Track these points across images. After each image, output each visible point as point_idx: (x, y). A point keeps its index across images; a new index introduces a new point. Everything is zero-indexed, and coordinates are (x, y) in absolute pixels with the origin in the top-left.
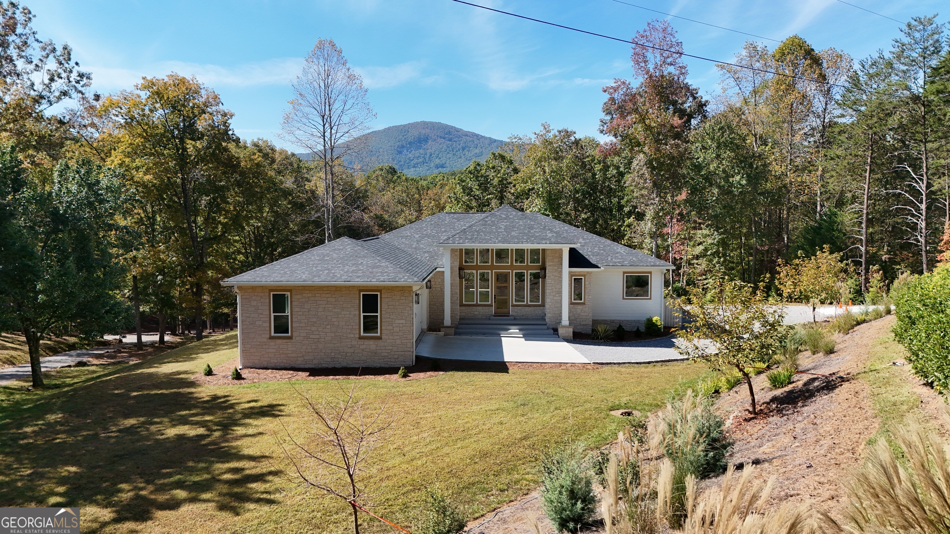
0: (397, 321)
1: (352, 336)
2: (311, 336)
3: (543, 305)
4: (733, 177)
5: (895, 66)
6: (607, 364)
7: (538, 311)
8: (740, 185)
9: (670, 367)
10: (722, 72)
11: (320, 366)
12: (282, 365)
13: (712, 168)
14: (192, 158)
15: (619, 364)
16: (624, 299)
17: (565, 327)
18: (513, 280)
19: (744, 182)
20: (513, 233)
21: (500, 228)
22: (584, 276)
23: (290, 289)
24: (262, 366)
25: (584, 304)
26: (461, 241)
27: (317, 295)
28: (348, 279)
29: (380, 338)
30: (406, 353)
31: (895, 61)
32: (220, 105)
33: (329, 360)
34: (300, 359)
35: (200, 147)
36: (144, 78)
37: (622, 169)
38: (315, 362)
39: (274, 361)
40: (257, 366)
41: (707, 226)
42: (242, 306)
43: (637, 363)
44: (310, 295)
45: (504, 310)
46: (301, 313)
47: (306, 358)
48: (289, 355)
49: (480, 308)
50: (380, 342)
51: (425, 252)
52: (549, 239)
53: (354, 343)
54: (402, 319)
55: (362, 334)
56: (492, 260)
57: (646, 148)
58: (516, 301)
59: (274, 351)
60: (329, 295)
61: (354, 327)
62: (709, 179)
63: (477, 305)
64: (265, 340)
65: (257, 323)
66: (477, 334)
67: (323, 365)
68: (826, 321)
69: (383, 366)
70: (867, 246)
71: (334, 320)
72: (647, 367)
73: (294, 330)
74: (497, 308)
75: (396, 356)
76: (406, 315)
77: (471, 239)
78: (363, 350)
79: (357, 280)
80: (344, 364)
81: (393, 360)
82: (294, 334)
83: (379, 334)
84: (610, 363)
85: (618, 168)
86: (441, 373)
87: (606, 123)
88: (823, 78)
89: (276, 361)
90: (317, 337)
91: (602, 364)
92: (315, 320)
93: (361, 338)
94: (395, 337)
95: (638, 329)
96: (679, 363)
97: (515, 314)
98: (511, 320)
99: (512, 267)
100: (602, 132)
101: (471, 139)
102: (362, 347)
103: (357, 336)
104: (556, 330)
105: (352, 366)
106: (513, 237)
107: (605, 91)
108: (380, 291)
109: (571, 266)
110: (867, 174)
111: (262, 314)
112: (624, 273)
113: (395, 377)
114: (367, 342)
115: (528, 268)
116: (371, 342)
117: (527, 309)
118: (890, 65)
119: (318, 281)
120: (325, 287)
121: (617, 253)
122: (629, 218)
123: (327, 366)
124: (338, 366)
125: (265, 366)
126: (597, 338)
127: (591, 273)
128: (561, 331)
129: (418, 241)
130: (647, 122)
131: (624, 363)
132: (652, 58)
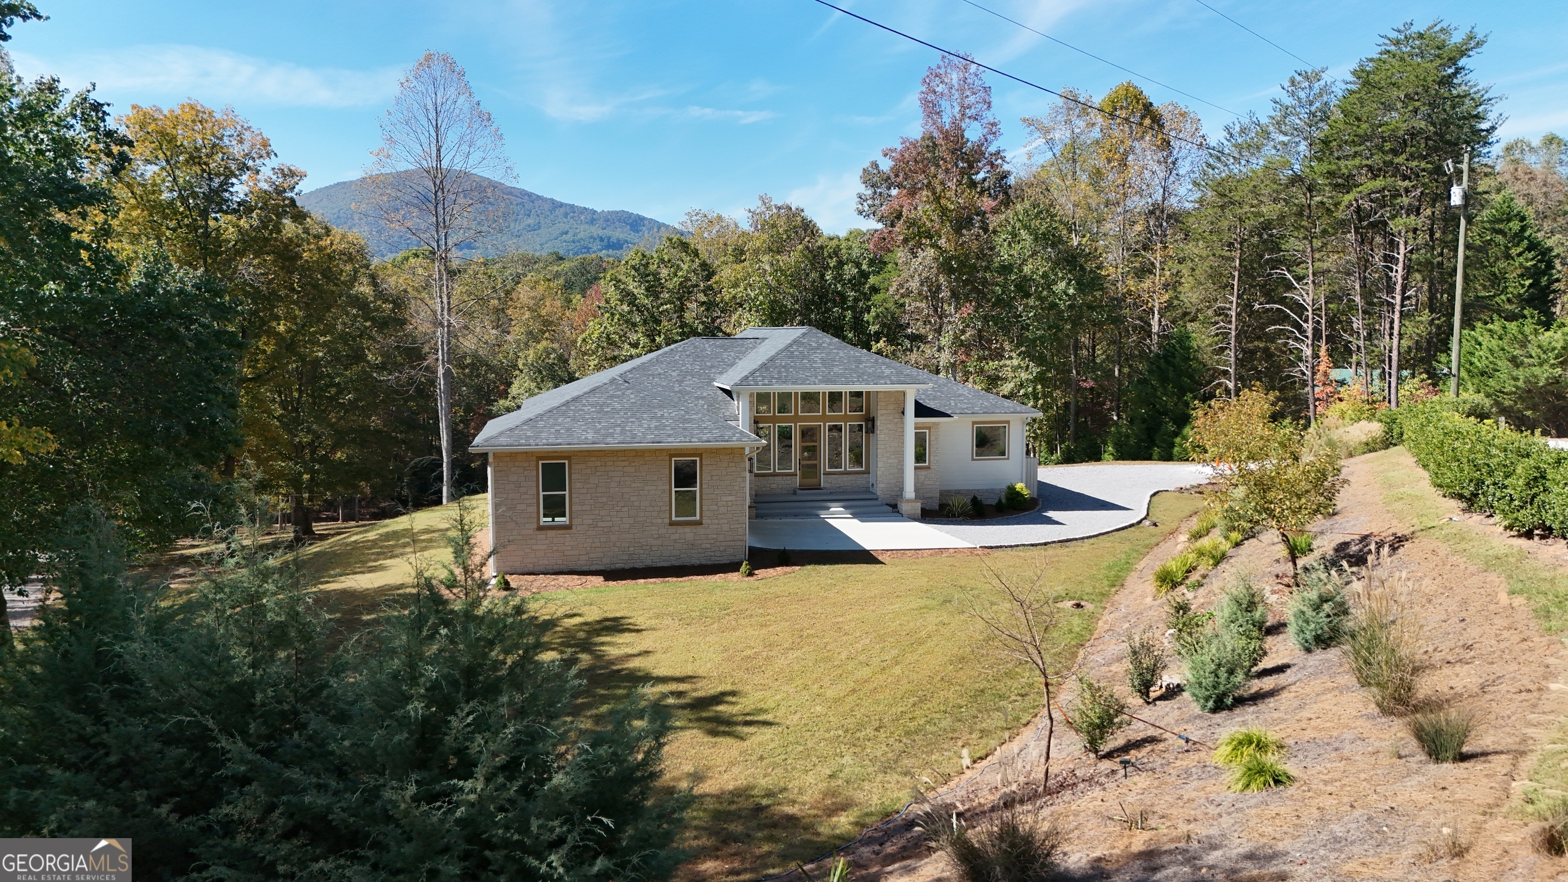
0: (724, 499)
1: (660, 521)
2: (600, 524)
3: (867, 472)
4: (1056, 284)
5: (1273, 136)
6: (997, 547)
7: (860, 480)
8: (1067, 295)
9: (1072, 549)
10: (1028, 130)
11: (613, 567)
12: (557, 568)
13: (1027, 269)
14: (230, 245)
15: (1011, 546)
16: (973, 459)
17: (909, 501)
18: (825, 437)
19: (1071, 291)
20: (836, 369)
21: (815, 362)
22: (929, 428)
23: (570, 456)
24: (526, 570)
25: (928, 468)
26: (766, 382)
27: (609, 463)
28: (658, 439)
29: (699, 523)
30: (737, 543)
31: (1271, 128)
32: (273, 156)
33: (626, 557)
34: (582, 558)
35: (247, 226)
36: (134, 107)
37: (864, 267)
38: (606, 561)
39: (544, 563)
40: (519, 571)
41: (1019, 355)
42: (495, 481)
43: (1032, 545)
44: (598, 463)
45: (811, 481)
46: (585, 491)
47: (591, 556)
48: (566, 553)
49: (780, 478)
50: (699, 530)
51: (697, 398)
52: (888, 377)
53: (663, 531)
54: (730, 495)
55: (674, 518)
56: (797, 407)
57: (943, 241)
58: (830, 467)
59: (545, 547)
60: (627, 463)
61: (663, 508)
62: (1023, 286)
63: (774, 475)
64: (531, 532)
65: (519, 507)
66: (786, 516)
67: (618, 566)
68: (1210, 483)
69: (704, 562)
70: (1236, 380)
71: (633, 499)
72: (1045, 550)
73: (574, 515)
74: (803, 476)
75: (722, 549)
76: (737, 488)
77: (779, 378)
78: (675, 541)
79: (670, 440)
80: (648, 563)
81: (718, 554)
82: (575, 522)
83: (698, 518)
84: (1001, 547)
85: (858, 265)
86: (797, 568)
87: (866, 200)
88: (1166, 144)
89: (546, 562)
90: (609, 524)
91: (991, 548)
92: (604, 499)
93: (672, 524)
94: (721, 521)
95: (1000, 501)
96: (1079, 543)
97: (828, 485)
98: (826, 494)
99: (824, 418)
100: (860, 213)
101: (520, 200)
102: (676, 536)
103: (667, 521)
104: (894, 507)
105: (659, 565)
106: (837, 375)
107: (885, 155)
108: (700, 456)
109: (917, 415)
110: (1236, 283)
111: (526, 493)
112: (974, 423)
113: (734, 577)
114: (680, 529)
115: (846, 418)
116: (687, 529)
117: (846, 478)
118: (1266, 134)
119: (613, 443)
120: (618, 451)
121: (960, 395)
122: (877, 342)
123: (622, 566)
124: (639, 565)
125: (531, 570)
126: (954, 516)
127: (937, 424)
128: (904, 507)
129: (680, 382)
130: (943, 202)
131: (1017, 546)
132: (949, 107)
